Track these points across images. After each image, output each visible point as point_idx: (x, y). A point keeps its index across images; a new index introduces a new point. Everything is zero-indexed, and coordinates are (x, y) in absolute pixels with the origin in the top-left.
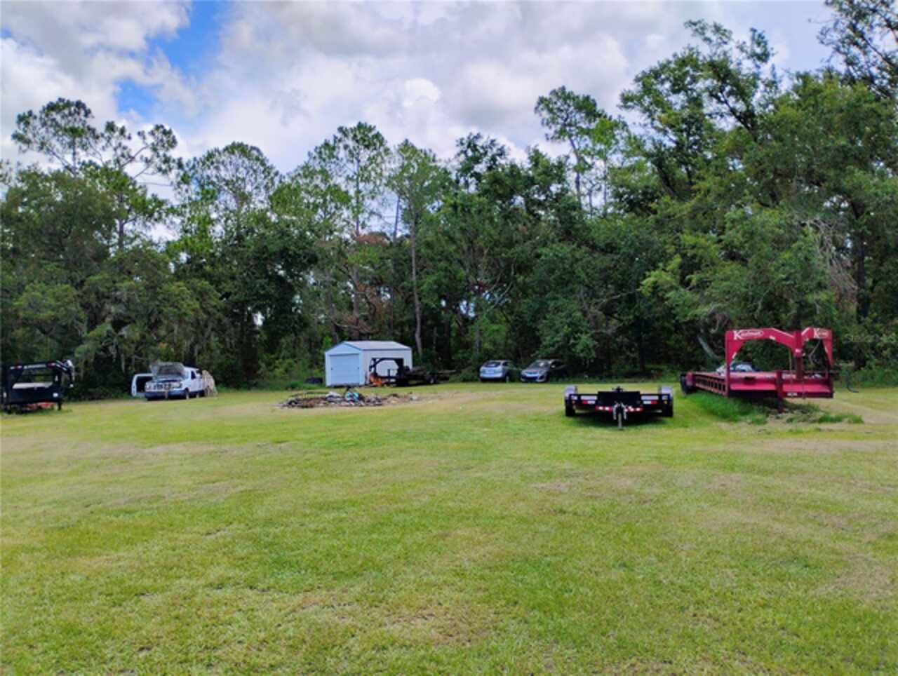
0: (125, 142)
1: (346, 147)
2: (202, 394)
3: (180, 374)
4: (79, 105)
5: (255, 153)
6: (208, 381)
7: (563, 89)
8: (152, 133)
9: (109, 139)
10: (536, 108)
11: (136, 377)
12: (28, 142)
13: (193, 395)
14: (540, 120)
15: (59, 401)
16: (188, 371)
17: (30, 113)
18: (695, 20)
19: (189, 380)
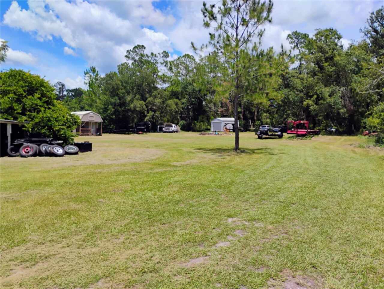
0: (156, 58)
1: (221, 52)
2: (177, 132)
3: (172, 126)
4: (143, 46)
5: (192, 57)
6: (178, 128)
7: (296, 32)
8: (162, 53)
9: (152, 58)
10: (287, 38)
11: (159, 126)
12: (129, 58)
13: (174, 132)
14: (289, 42)
15: (146, 132)
16: (174, 125)
17: (130, 50)
18: (318, 29)
19: (174, 127)
